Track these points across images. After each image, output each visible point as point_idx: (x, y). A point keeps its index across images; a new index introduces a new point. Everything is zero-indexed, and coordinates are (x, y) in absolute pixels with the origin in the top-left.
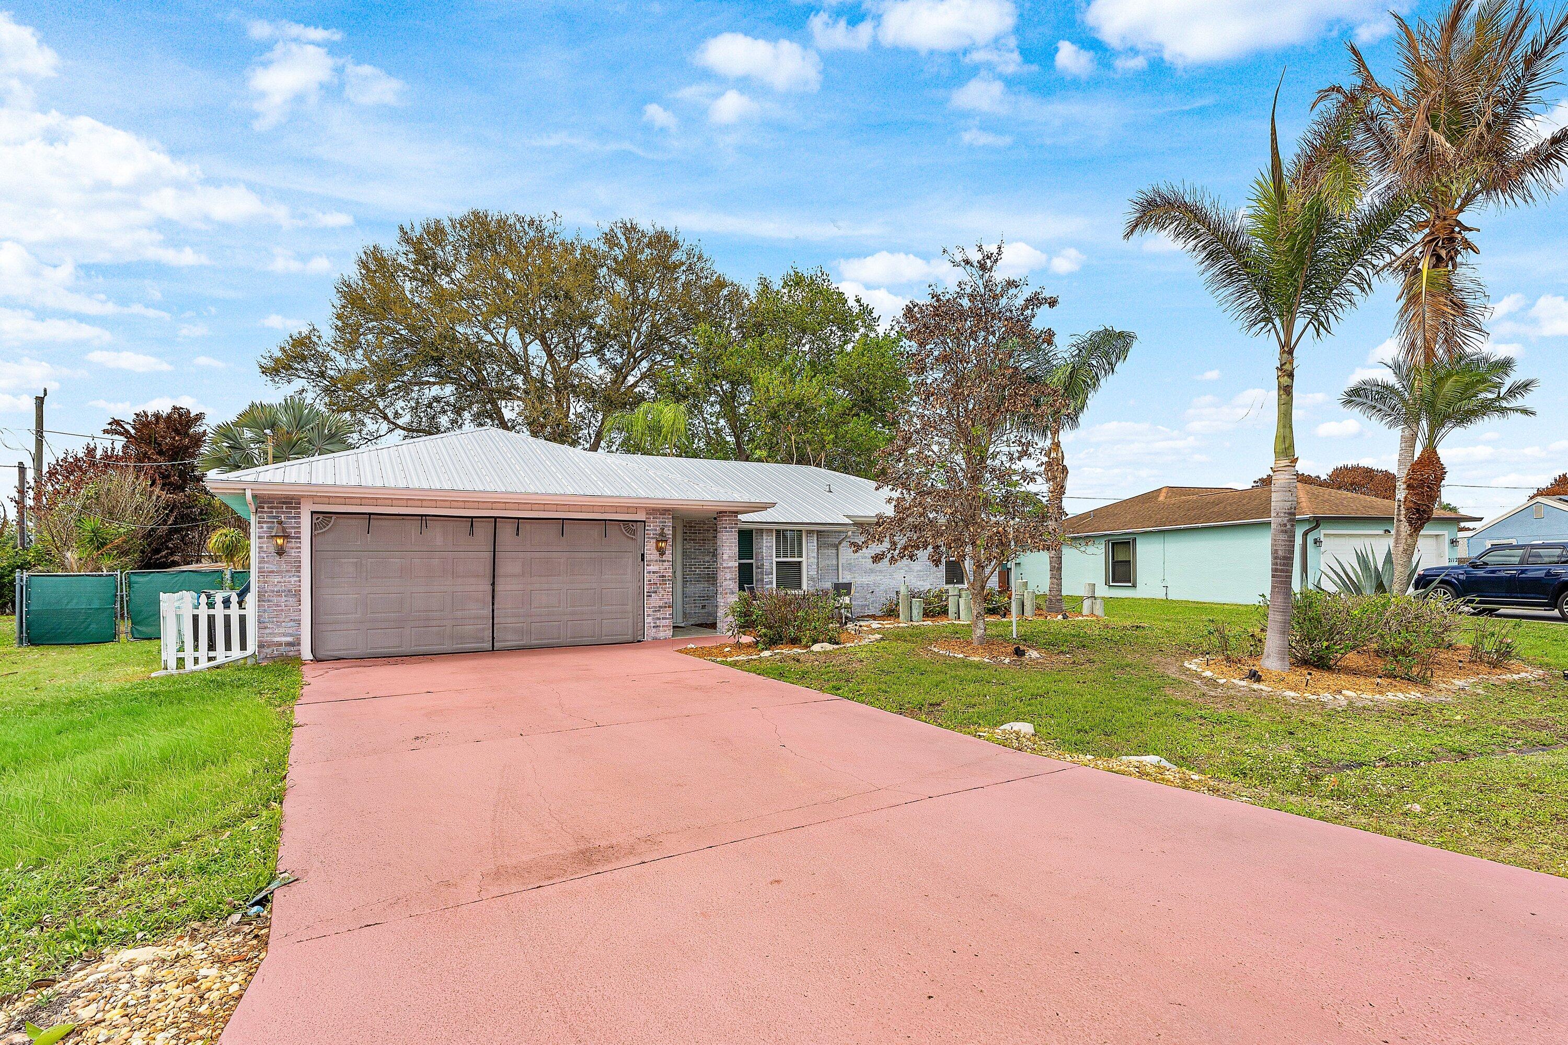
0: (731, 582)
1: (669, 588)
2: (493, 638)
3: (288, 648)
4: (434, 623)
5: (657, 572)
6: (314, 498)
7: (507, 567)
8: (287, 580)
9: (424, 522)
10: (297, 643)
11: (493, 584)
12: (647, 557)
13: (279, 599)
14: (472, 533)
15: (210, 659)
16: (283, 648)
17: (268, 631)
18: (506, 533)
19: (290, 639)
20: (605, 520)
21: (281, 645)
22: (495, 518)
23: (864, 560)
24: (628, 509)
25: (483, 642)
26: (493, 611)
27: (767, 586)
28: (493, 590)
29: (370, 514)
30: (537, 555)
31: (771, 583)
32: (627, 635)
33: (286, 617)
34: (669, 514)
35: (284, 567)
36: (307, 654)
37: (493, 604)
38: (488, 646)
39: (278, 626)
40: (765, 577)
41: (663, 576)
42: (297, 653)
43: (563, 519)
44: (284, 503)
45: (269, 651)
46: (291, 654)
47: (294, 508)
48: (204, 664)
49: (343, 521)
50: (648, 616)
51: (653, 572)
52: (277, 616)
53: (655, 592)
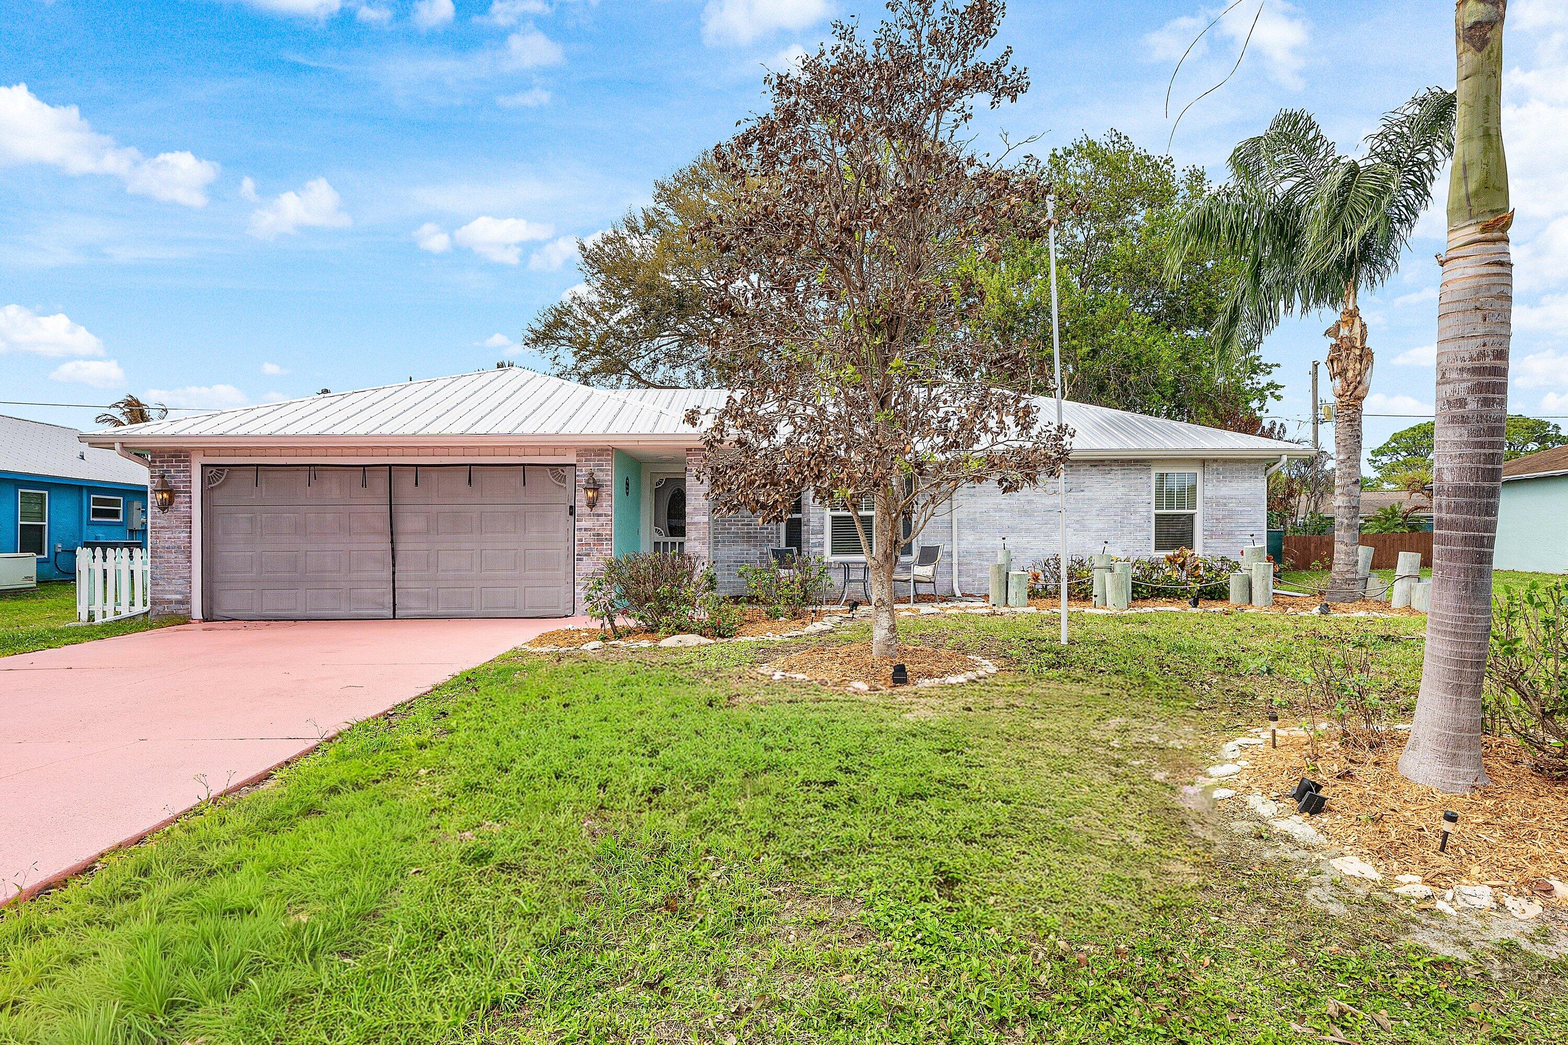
0: (697, 543)
1: (607, 550)
2: (394, 605)
3: (178, 606)
4: (328, 585)
5: (590, 530)
6: (205, 451)
7: (409, 522)
8: (176, 535)
9: (312, 473)
10: (186, 601)
11: (392, 542)
12: (578, 511)
13: (170, 555)
14: (364, 485)
15: (116, 613)
16: (173, 606)
17: (159, 588)
18: (406, 482)
19: (179, 597)
20: (524, 465)
21: (171, 602)
22: (390, 466)
23: (998, 514)
24: (555, 449)
25: (382, 609)
26: (394, 573)
27: (815, 550)
28: (393, 549)
29: (258, 465)
30: (447, 508)
31: (822, 545)
32: (558, 607)
33: (176, 574)
34: (608, 455)
35: (175, 523)
36: (197, 613)
37: (394, 565)
38: (389, 613)
39: (169, 583)
40: (811, 536)
41: (599, 535)
42: (185, 612)
43: (471, 465)
44: (173, 456)
45: (160, 608)
46: (181, 612)
47: (183, 461)
48: (110, 617)
49: (237, 474)
50: (579, 584)
51: (586, 530)
52: (168, 573)
53: (588, 555)
